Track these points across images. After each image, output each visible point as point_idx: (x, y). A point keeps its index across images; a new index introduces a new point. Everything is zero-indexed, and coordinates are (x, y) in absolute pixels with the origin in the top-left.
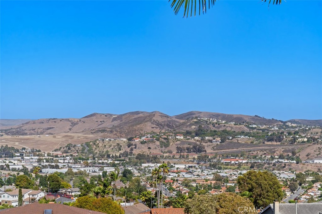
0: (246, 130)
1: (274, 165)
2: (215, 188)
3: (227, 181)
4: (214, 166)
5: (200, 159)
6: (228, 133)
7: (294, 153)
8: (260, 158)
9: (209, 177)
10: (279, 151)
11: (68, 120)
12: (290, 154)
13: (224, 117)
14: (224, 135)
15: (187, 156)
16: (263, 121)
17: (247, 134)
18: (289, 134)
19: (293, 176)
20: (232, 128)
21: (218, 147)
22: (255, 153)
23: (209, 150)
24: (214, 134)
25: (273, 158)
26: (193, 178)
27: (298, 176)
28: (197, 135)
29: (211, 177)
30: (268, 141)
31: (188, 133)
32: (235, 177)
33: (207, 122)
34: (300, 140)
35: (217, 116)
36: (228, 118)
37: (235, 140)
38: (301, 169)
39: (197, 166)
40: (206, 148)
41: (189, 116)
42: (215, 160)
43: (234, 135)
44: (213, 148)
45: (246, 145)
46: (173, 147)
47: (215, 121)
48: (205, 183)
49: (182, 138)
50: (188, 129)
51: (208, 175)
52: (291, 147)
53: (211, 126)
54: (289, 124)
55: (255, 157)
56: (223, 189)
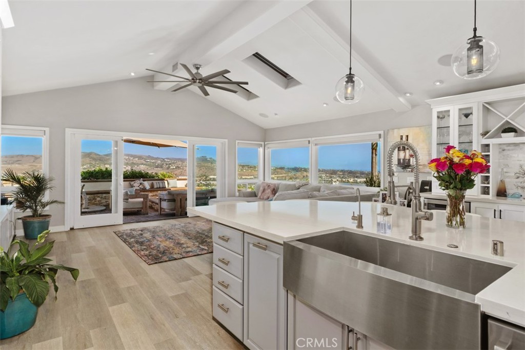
0: (144, 162)
11: (32, 156)
13: (132, 156)
16: (153, 158)
17: (145, 165)
18: (167, 164)
34: (172, 167)
36: (135, 157)
54: (166, 160)
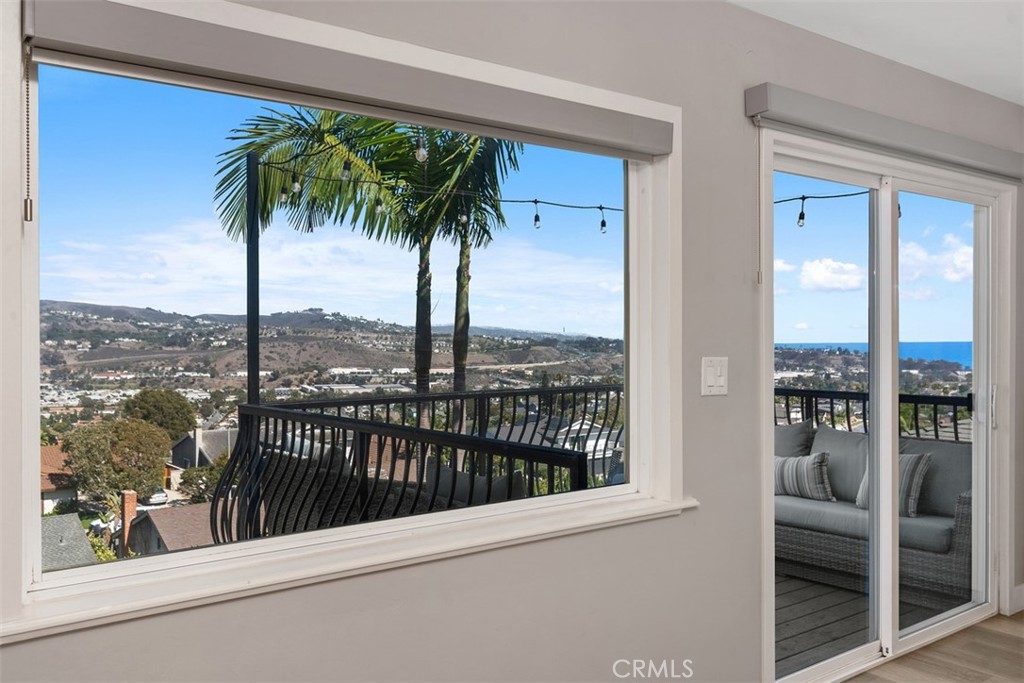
1: (178, 380)
2: (82, 418)
3: (103, 408)
4: (80, 385)
5: (56, 375)
6: (105, 335)
7: (207, 363)
8: (156, 372)
9: (71, 403)
10: (186, 359)
12: (202, 365)
14: (96, 337)
19: (206, 396)
20: (109, 326)
21: (86, 356)
22: (147, 364)
23: (71, 361)
24: (79, 336)
25: (175, 371)
27: (212, 395)
29: (76, 402)
30: (168, 346)
32: (115, 401)
33: (66, 317)
35: (84, 308)
37: (114, 345)
38: (220, 385)
39: (50, 386)
40: (66, 358)
42: (82, 376)
43: (113, 336)
44: (78, 358)
45: (132, 352)
47: (81, 316)
48: (65, 412)
51: (70, 400)
52: (202, 355)
53: (74, 324)
55: (147, 370)
56: (96, 420)
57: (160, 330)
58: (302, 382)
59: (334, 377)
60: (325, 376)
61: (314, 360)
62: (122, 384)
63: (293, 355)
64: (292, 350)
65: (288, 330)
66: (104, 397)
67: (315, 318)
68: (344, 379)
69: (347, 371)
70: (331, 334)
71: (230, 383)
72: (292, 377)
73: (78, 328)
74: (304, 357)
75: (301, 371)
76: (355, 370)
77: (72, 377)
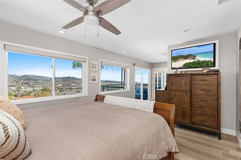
1: (48, 86)
3: (36, 90)
4: (33, 87)
5: (28, 86)
6: (37, 80)
8: (45, 85)
9: (31, 90)
14: (35, 80)
15: (25, 85)
20: (37, 79)
21: (33, 83)
22: (43, 84)
23: (31, 84)
24: (32, 80)
25: (48, 85)
26: (27, 90)
28: (27, 80)
29: (32, 89)
31: (25, 80)
32: (38, 89)
33: (30, 77)
35: (33, 76)
39: (27, 87)
41: (25, 76)
43: (38, 80)
45: (41, 82)
46: (20, 83)
48: (30, 91)
49: (23, 81)
50: (25, 79)
51: (31, 89)
53: (32, 78)
55: (43, 85)
56: (35, 92)
57: (46, 79)
58: (67, 86)
59: (72, 86)
60: (71, 86)
61: (69, 83)
62: (39, 87)
63: (66, 83)
64: (66, 82)
65: (65, 79)
66: (36, 89)
67: (69, 78)
68: (73, 86)
69: (74, 85)
70: (72, 80)
71: (56, 87)
72: (66, 86)
73: (32, 79)
74: (68, 83)
75: (67, 85)
76: (75, 85)
77: (31, 86)
